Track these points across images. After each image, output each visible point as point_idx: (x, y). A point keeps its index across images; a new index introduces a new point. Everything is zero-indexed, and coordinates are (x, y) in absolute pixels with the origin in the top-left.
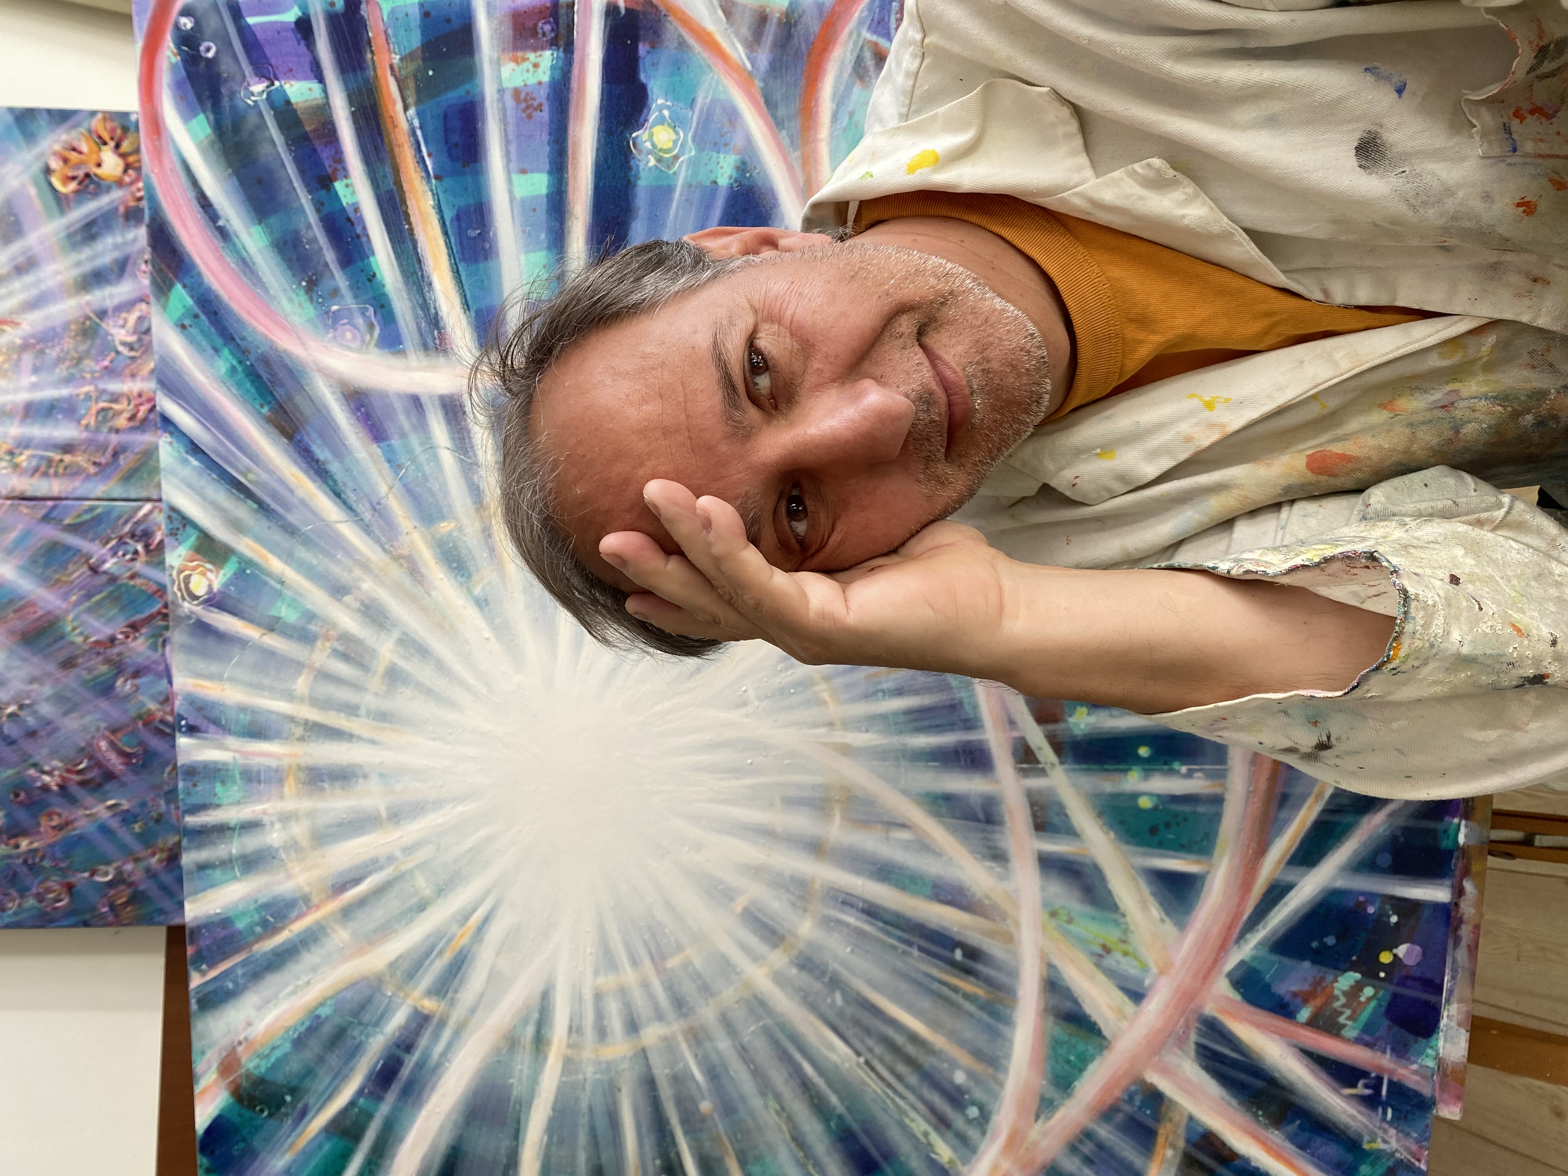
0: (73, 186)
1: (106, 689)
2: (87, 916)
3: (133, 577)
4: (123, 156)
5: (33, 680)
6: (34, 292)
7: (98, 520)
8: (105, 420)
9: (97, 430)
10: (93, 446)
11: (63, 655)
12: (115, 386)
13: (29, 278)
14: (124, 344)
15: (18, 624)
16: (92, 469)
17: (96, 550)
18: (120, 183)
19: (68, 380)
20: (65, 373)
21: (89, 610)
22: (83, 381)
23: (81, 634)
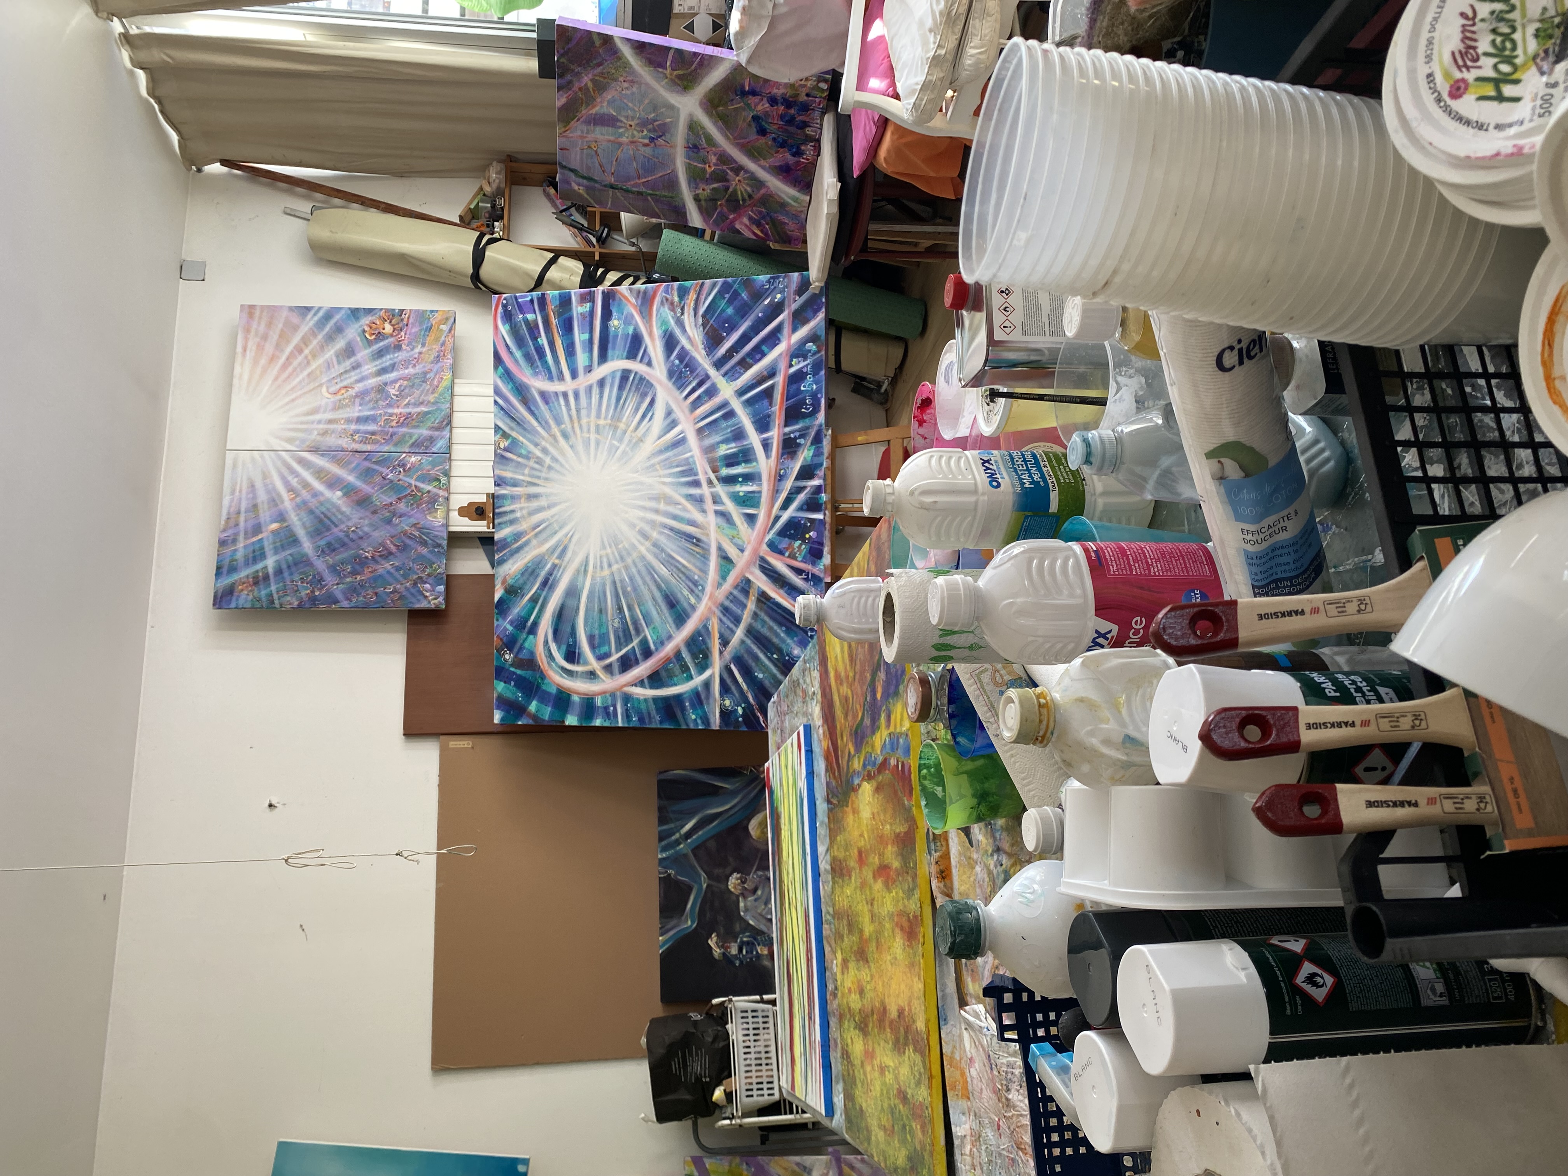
0: (374, 337)
1: (389, 522)
3: (399, 481)
4: (393, 325)
5: (361, 518)
6: (360, 376)
7: (385, 460)
8: (387, 423)
9: (384, 427)
10: (383, 433)
11: (372, 509)
12: (390, 411)
13: (358, 371)
14: (394, 395)
15: (355, 498)
16: (383, 441)
17: (385, 471)
18: (392, 336)
19: (373, 408)
20: (372, 406)
21: (382, 493)
22: (379, 409)
23: (379, 501)
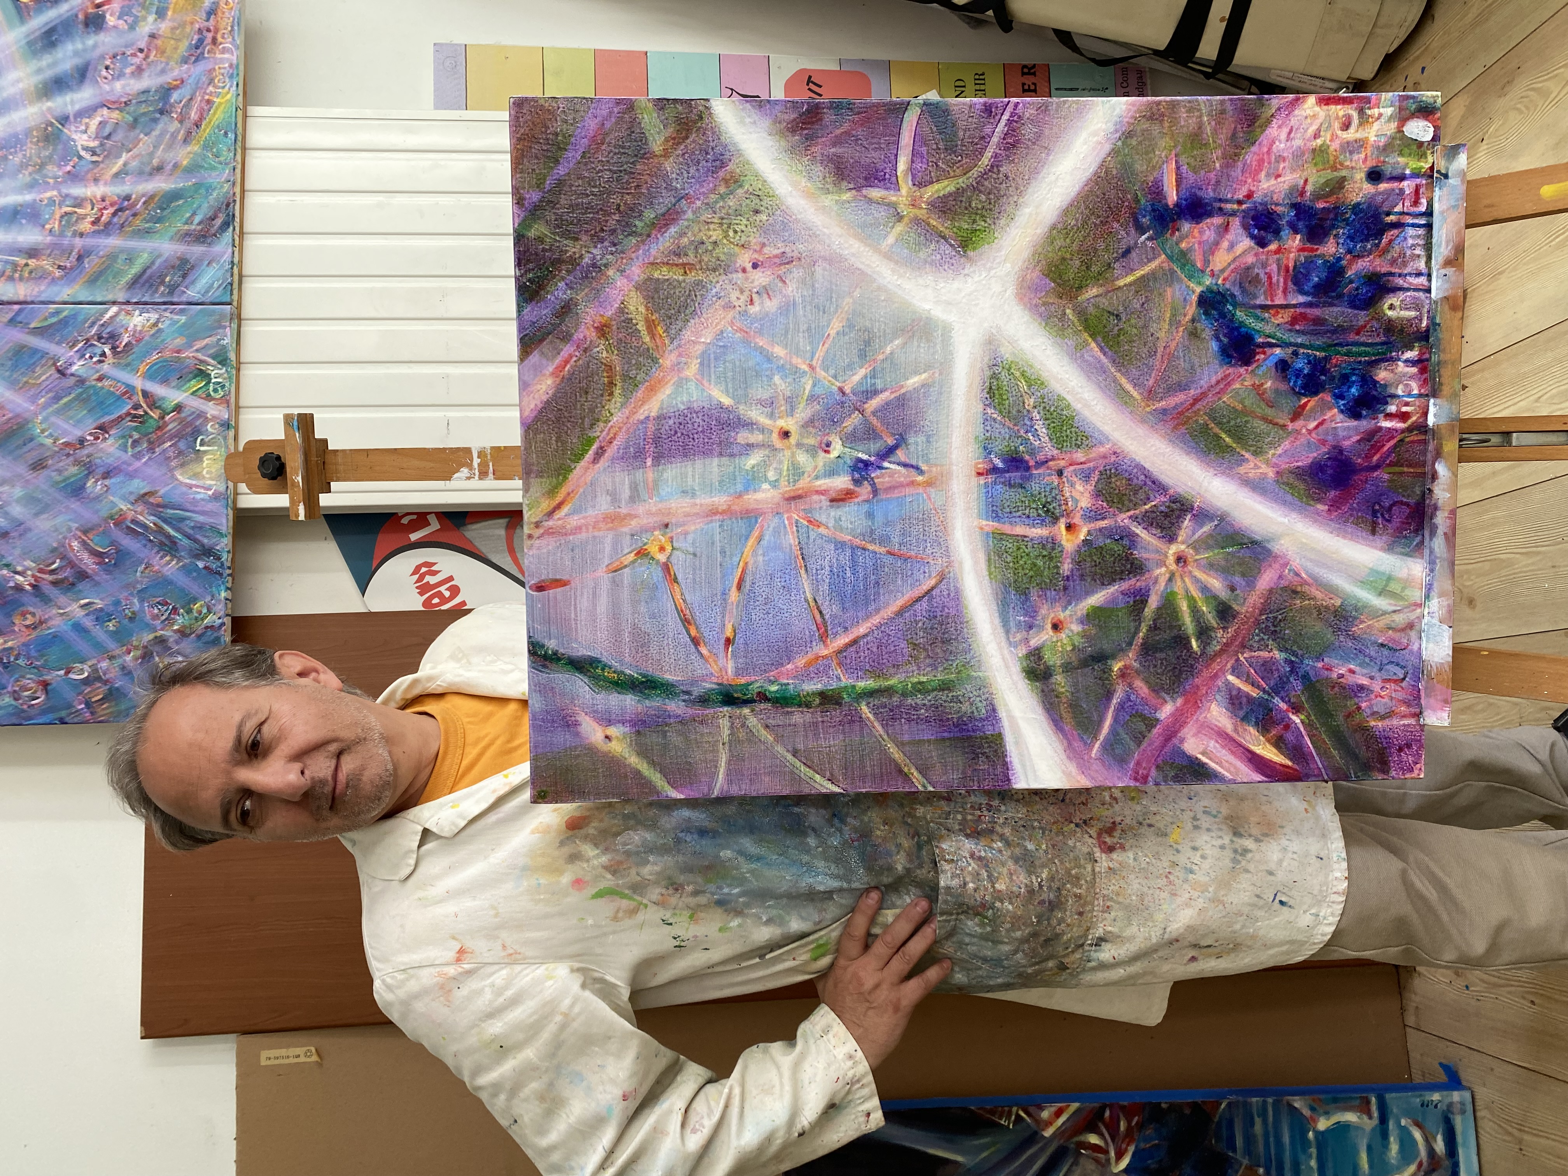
1: (76, 490)
2: (63, 714)
3: (100, 379)
5: (3, 482)
7: (64, 323)
8: (69, 224)
9: (62, 235)
10: (57, 249)
11: (33, 457)
12: (78, 191)
14: (86, 149)
16: (58, 273)
17: (63, 353)
19: (31, 186)
20: (28, 179)
21: (58, 412)
22: (46, 186)
23: (51, 435)
